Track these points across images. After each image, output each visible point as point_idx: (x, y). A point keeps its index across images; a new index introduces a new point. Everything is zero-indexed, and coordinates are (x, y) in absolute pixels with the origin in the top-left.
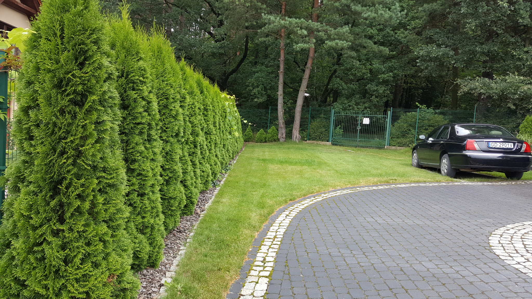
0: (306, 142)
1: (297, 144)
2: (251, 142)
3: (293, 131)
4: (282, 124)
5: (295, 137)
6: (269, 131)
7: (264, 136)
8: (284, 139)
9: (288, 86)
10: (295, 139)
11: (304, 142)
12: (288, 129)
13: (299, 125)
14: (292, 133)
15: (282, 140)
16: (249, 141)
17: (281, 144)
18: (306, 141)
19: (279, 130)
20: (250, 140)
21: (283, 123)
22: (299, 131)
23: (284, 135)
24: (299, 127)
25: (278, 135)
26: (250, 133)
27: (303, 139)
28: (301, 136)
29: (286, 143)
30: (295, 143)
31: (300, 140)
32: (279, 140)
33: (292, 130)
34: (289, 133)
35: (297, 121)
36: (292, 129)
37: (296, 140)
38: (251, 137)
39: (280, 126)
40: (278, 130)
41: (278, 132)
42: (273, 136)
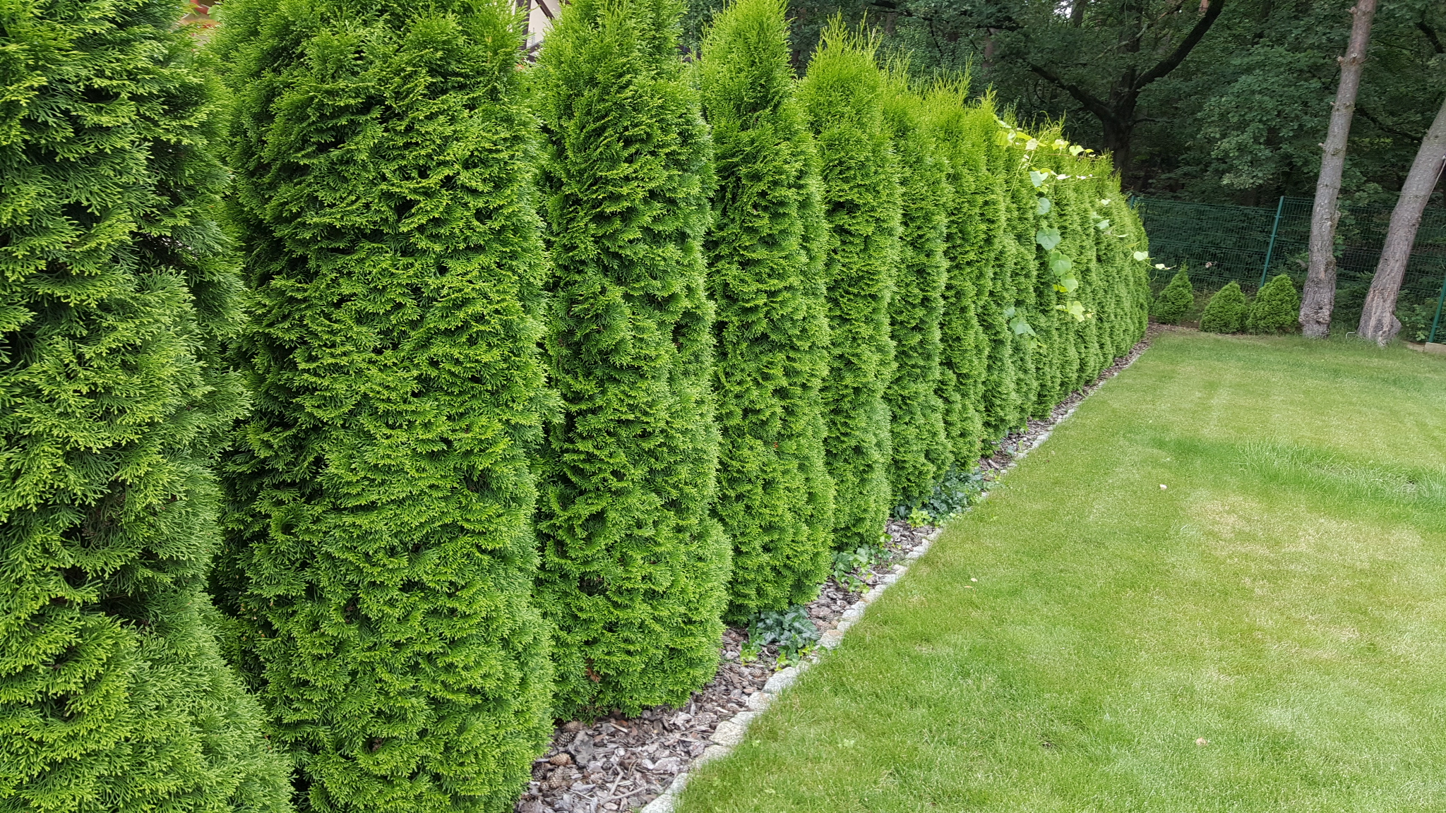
0: (1419, 348)
1: (1380, 354)
2: (1182, 324)
3: (1369, 299)
4: (1322, 268)
5: (1373, 322)
6: (1265, 290)
7: (1239, 308)
8: (1323, 329)
9: (1374, 120)
10: (1370, 333)
11: (1410, 346)
12: (1349, 286)
13: (1399, 279)
14: (1361, 306)
15: (1311, 331)
16: (1174, 323)
17: (1308, 346)
18: (1422, 342)
19: (1306, 289)
20: (1178, 318)
21: (1328, 265)
22: (1398, 302)
23: (1325, 314)
24: (1396, 286)
25: (1298, 309)
26: (1185, 291)
27: (1408, 334)
28: (1403, 323)
29: (1327, 342)
30: (1371, 348)
31: (1395, 339)
32: (1299, 328)
33: (1364, 296)
34: (1347, 307)
35: (1392, 262)
36: (1367, 289)
37: (1374, 337)
38: (1185, 306)
39: (1311, 274)
40: (1300, 288)
41: (1300, 299)
42: (1275, 312)
